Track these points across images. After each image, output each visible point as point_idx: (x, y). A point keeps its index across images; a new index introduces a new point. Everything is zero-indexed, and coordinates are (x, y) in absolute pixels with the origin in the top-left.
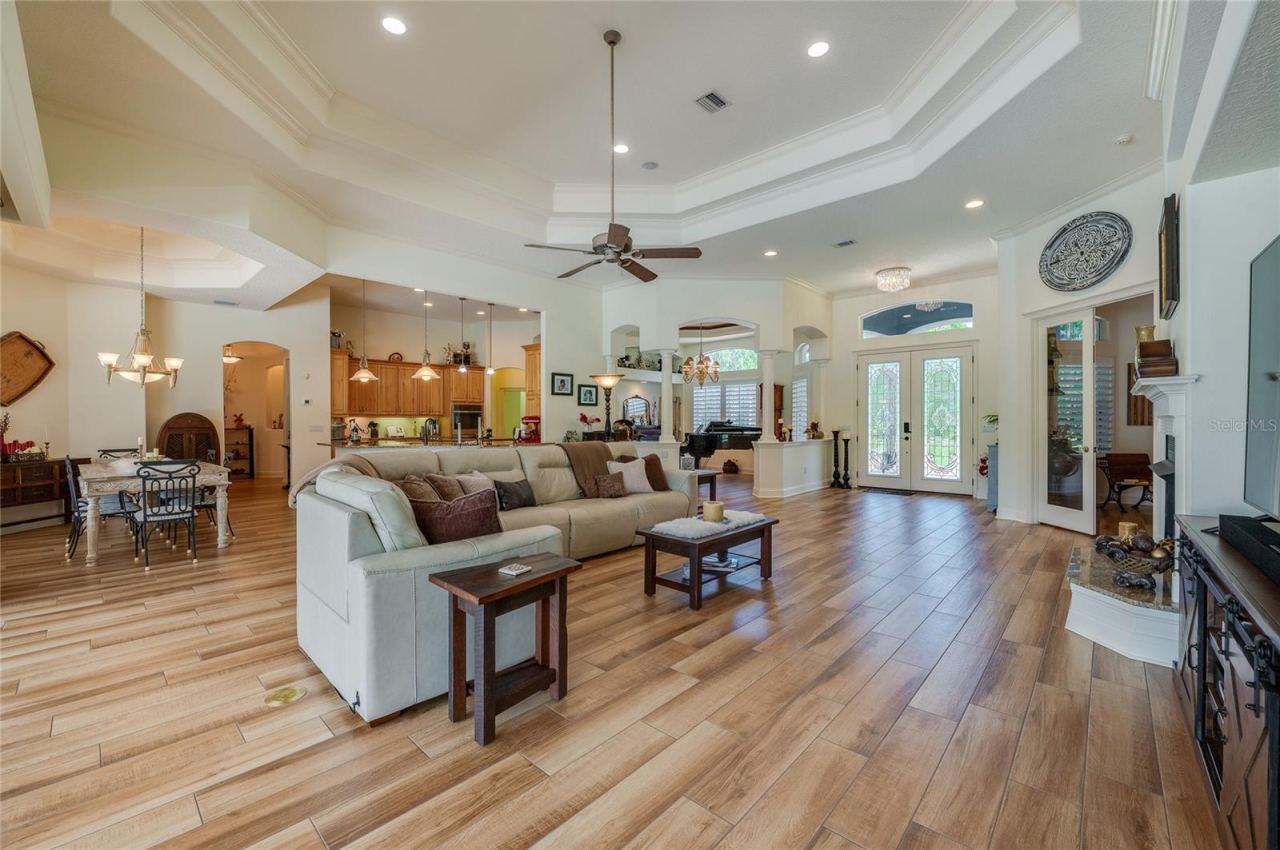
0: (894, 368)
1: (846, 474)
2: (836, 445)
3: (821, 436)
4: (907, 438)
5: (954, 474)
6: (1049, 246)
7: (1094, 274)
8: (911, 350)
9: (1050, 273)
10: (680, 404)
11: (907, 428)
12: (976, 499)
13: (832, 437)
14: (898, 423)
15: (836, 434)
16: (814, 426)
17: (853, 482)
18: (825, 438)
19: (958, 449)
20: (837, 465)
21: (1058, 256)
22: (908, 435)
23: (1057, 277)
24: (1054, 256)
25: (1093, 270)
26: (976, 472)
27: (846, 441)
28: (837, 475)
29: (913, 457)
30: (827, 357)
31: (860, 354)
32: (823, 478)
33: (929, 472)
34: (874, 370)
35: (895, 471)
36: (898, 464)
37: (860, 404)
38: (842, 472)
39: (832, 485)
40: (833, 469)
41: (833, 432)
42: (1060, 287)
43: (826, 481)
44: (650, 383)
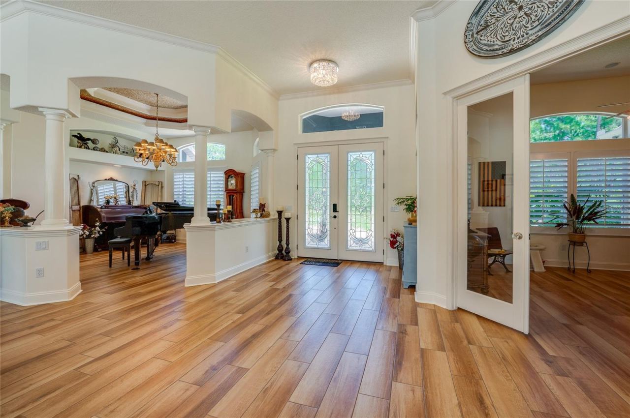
0: (325, 159)
1: (287, 248)
2: (280, 223)
3: (268, 215)
4: (335, 217)
5: (370, 245)
6: (476, 13)
7: (539, 28)
8: (338, 144)
9: (477, 42)
10: (162, 187)
11: (335, 208)
12: (386, 266)
13: (277, 216)
14: (328, 204)
15: (280, 213)
16: (262, 207)
17: (294, 254)
18: (271, 217)
19: (373, 225)
20: (280, 240)
21: (486, 22)
22: (336, 214)
23: (485, 45)
24: (482, 22)
25: (537, 23)
26: (386, 244)
27: (288, 220)
28: (280, 249)
29: (339, 231)
30: (273, 147)
31: (300, 146)
32: (268, 252)
33: (352, 245)
34: (310, 159)
35: (326, 244)
36: (328, 237)
37: (299, 187)
38: (285, 246)
39: (277, 258)
40: (278, 243)
41: (278, 212)
42: (491, 55)
43: (271, 254)
44: (123, 167)
